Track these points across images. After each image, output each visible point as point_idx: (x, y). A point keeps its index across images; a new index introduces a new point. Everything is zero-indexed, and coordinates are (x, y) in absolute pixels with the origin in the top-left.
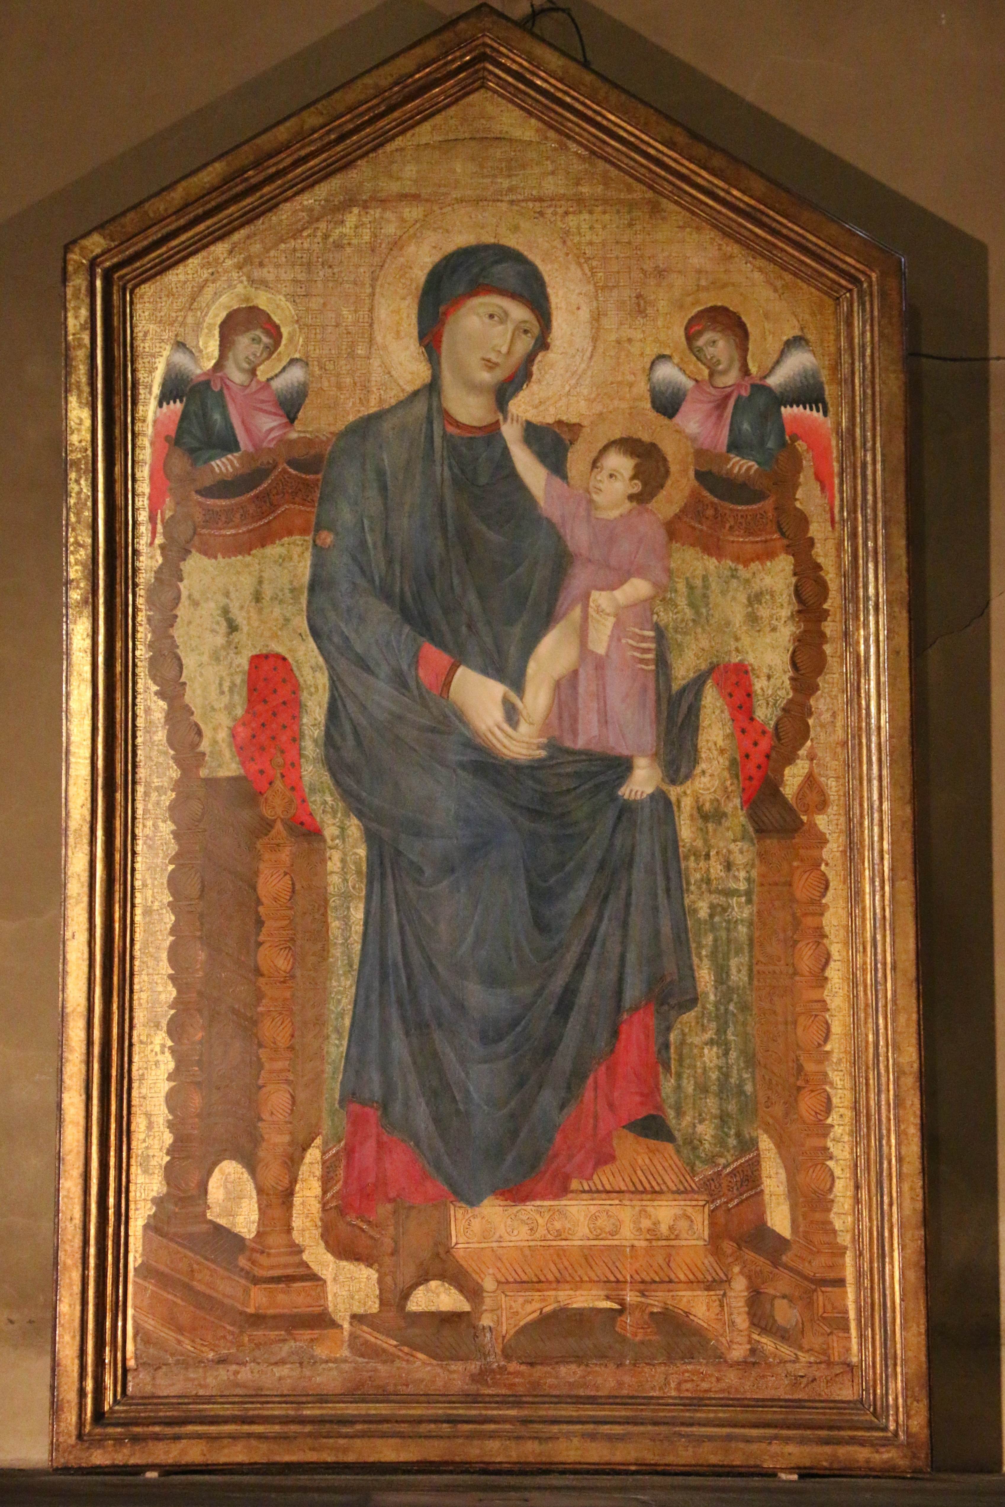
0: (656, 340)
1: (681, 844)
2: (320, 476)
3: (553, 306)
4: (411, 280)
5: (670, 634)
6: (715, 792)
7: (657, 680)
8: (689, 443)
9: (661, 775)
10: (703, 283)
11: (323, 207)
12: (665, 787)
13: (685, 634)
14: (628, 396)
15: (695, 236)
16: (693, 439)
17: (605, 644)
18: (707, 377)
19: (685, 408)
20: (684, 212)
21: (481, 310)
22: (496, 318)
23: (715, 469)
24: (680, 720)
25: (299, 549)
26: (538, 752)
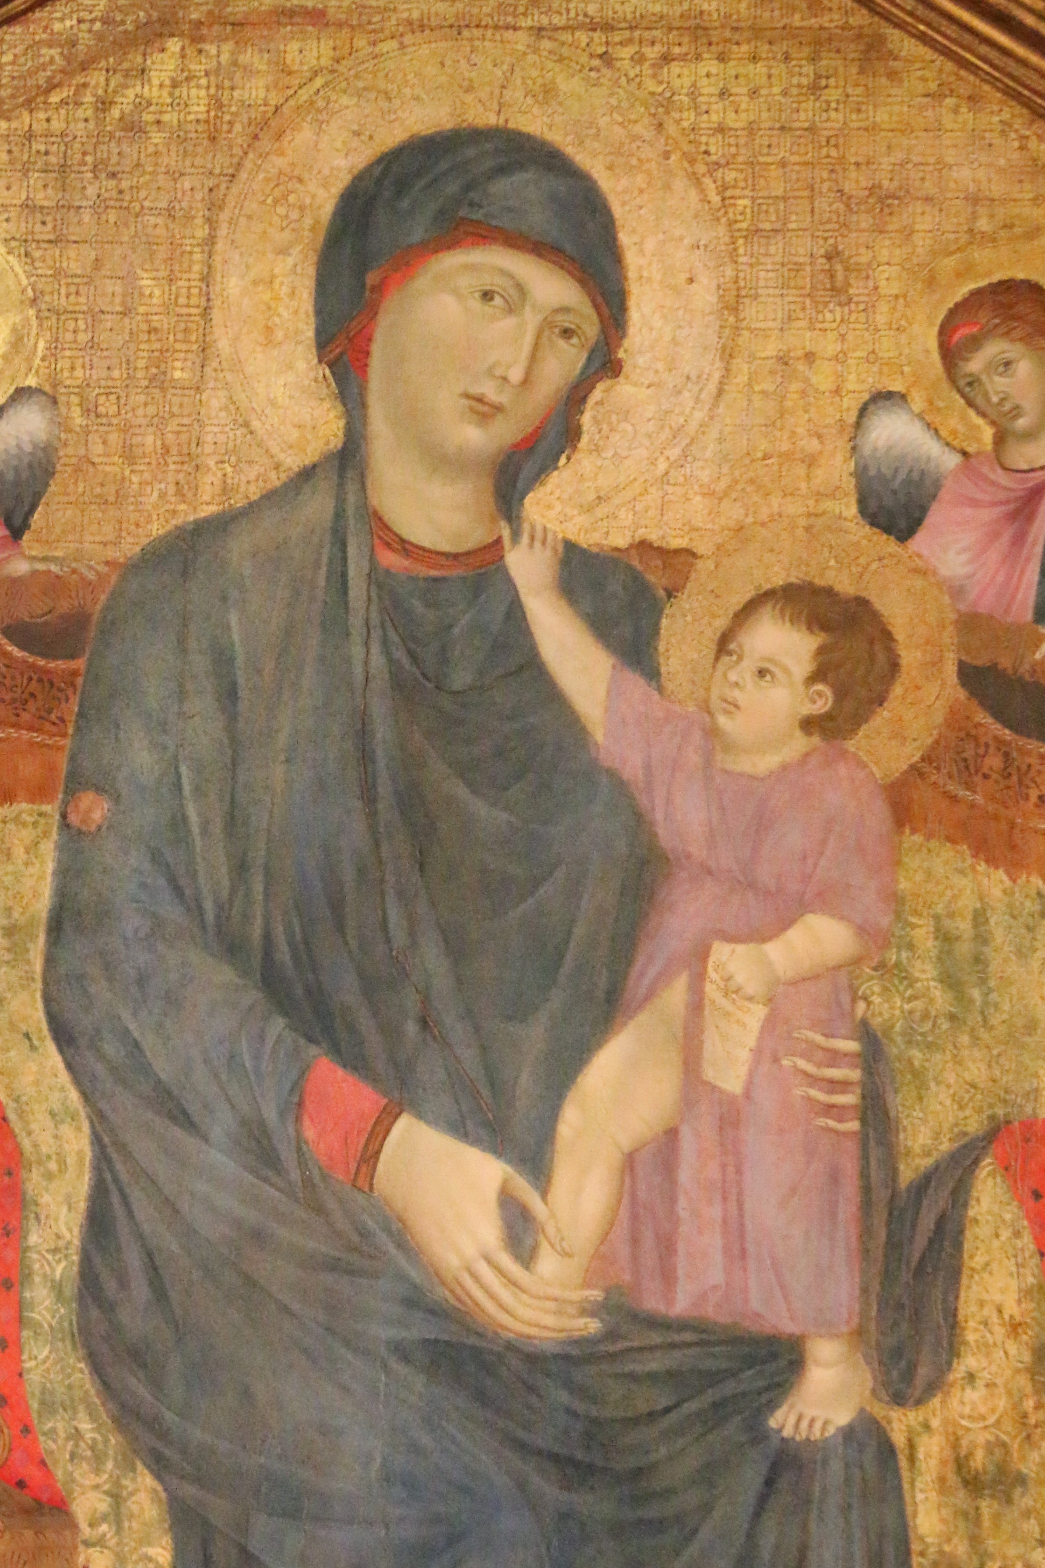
0: (872, 358)
1: (915, 1547)
2: (80, 664)
3: (632, 274)
4: (302, 208)
5: (894, 1049)
6: (998, 1422)
7: (865, 1157)
8: (947, 599)
9: (870, 1384)
10: (983, 224)
11: (100, 37)
12: (879, 1410)
13: (930, 1047)
14: (803, 485)
15: (966, 115)
16: (957, 592)
17: (743, 1070)
18: (989, 447)
19: (935, 516)
20: (940, 59)
21: (464, 282)
22: (498, 301)
23: (1005, 662)
24: (916, 1256)
25: (27, 834)
26: (581, 1322)
